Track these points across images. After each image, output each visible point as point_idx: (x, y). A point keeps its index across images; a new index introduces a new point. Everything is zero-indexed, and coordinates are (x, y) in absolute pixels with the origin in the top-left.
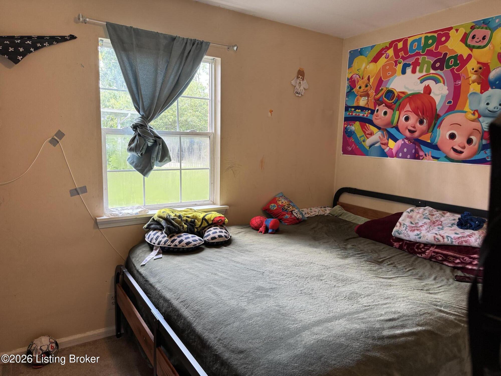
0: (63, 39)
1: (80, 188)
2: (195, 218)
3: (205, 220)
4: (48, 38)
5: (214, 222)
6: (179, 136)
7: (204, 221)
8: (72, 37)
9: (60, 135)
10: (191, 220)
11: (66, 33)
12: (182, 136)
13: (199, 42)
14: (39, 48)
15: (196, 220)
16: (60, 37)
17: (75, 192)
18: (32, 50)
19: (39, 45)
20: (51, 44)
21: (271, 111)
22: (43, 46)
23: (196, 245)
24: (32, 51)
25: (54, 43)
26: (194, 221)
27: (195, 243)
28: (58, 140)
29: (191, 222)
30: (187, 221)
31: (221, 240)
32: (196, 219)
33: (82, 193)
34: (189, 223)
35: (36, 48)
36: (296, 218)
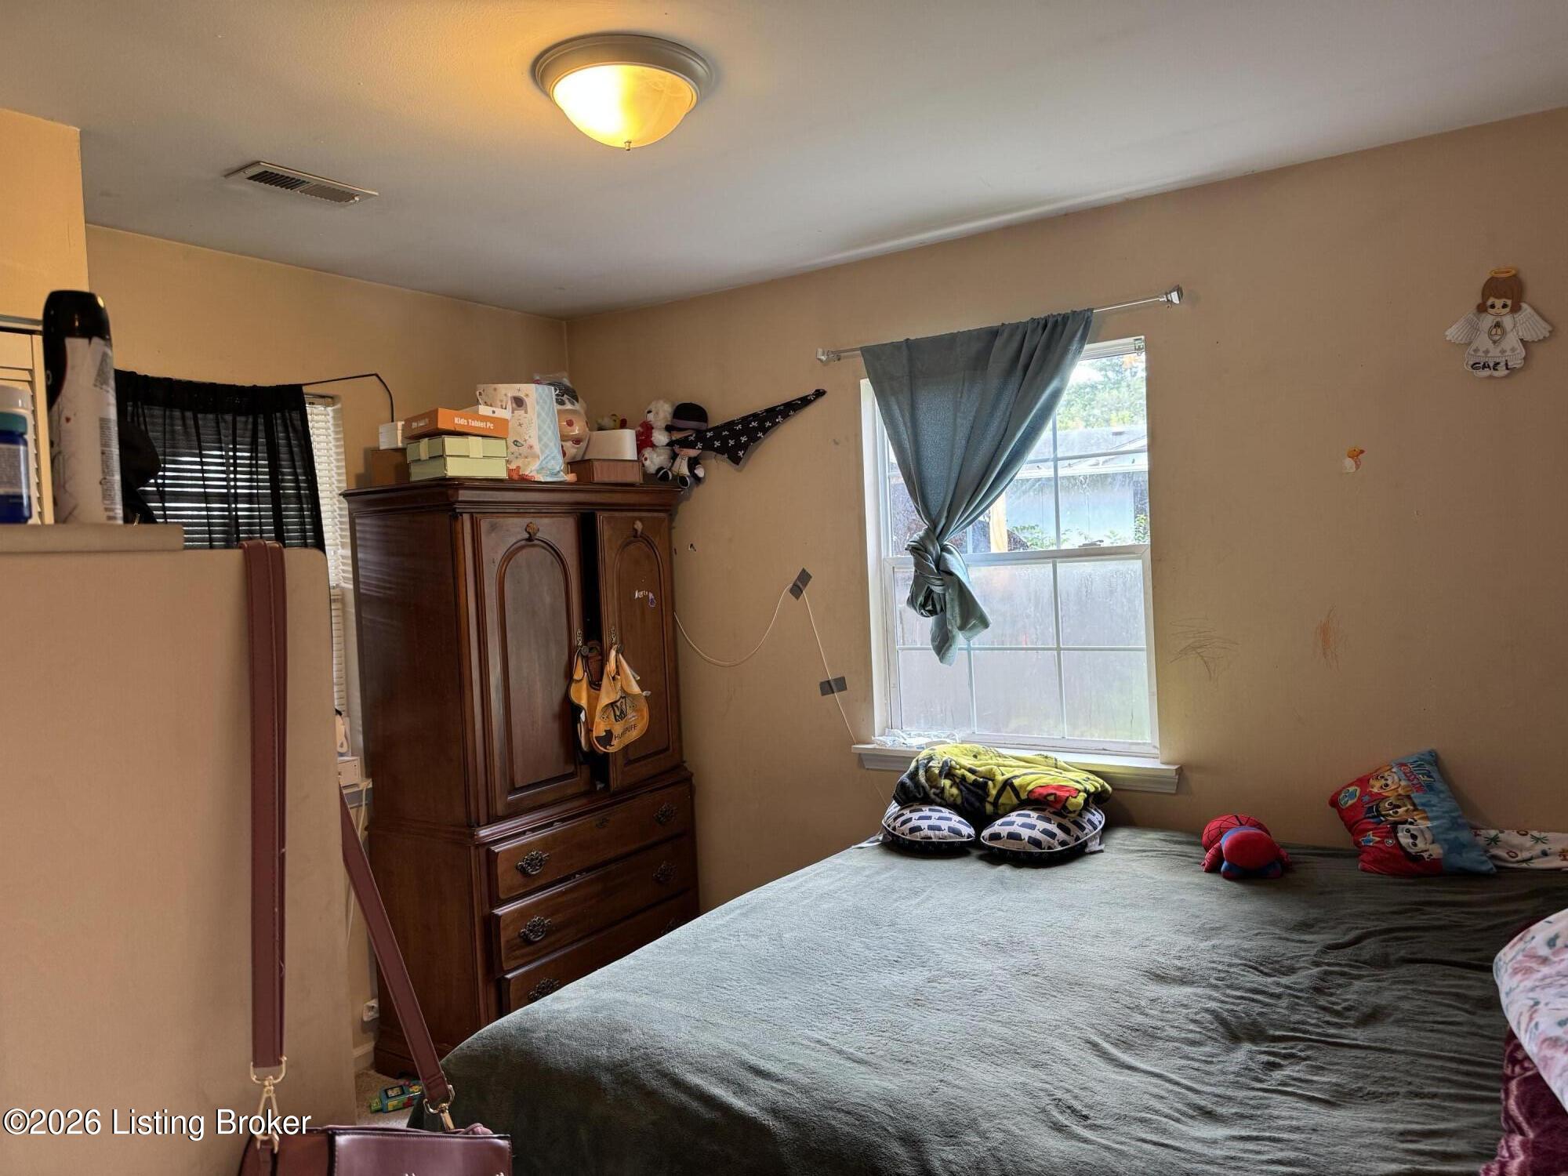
0: (805, 402)
1: (836, 680)
2: (990, 777)
3: (1012, 786)
4: (782, 408)
5: (1032, 797)
6: (1051, 560)
7: (1008, 788)
8: (819, 394)
9: (804, 577)
10: (975, 780)
11: (809, 391)
12: (1058, 560)
13: (1060, 319)
14: (770, 428)
15: (990, 783)
16: (798, 399)
17: (827, 688)
18: (760, 434)
19: (768, 424)
20: (786, 416)
21: (1356, 455)
22: (775, 424)
23: (931, 838)
24: (760, 437)
25: (792, 413)
26: (986, 784)
27: (931, 833)
28: (801, 586)
29: (975, 783)
30: (963, 778)
31: (1013, 846)
32: (990, 780)
33: (840, 690)
34: (968, 785)
35: (765, 431)
36: (1402, 853)
